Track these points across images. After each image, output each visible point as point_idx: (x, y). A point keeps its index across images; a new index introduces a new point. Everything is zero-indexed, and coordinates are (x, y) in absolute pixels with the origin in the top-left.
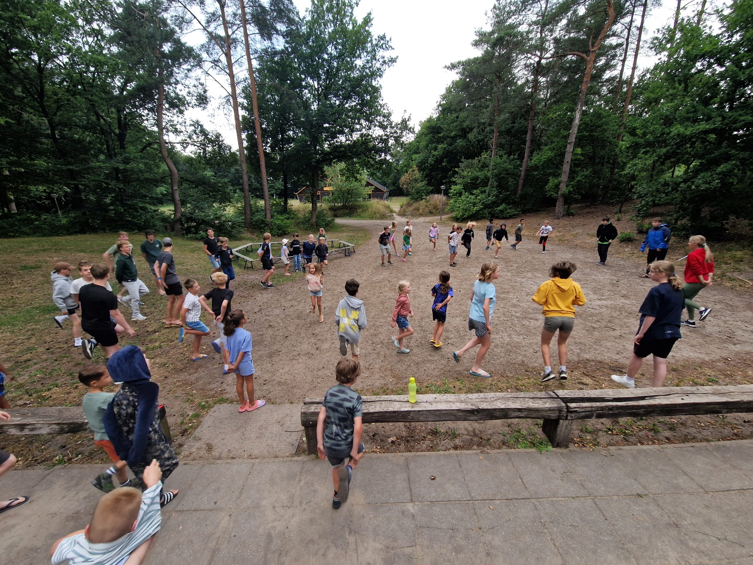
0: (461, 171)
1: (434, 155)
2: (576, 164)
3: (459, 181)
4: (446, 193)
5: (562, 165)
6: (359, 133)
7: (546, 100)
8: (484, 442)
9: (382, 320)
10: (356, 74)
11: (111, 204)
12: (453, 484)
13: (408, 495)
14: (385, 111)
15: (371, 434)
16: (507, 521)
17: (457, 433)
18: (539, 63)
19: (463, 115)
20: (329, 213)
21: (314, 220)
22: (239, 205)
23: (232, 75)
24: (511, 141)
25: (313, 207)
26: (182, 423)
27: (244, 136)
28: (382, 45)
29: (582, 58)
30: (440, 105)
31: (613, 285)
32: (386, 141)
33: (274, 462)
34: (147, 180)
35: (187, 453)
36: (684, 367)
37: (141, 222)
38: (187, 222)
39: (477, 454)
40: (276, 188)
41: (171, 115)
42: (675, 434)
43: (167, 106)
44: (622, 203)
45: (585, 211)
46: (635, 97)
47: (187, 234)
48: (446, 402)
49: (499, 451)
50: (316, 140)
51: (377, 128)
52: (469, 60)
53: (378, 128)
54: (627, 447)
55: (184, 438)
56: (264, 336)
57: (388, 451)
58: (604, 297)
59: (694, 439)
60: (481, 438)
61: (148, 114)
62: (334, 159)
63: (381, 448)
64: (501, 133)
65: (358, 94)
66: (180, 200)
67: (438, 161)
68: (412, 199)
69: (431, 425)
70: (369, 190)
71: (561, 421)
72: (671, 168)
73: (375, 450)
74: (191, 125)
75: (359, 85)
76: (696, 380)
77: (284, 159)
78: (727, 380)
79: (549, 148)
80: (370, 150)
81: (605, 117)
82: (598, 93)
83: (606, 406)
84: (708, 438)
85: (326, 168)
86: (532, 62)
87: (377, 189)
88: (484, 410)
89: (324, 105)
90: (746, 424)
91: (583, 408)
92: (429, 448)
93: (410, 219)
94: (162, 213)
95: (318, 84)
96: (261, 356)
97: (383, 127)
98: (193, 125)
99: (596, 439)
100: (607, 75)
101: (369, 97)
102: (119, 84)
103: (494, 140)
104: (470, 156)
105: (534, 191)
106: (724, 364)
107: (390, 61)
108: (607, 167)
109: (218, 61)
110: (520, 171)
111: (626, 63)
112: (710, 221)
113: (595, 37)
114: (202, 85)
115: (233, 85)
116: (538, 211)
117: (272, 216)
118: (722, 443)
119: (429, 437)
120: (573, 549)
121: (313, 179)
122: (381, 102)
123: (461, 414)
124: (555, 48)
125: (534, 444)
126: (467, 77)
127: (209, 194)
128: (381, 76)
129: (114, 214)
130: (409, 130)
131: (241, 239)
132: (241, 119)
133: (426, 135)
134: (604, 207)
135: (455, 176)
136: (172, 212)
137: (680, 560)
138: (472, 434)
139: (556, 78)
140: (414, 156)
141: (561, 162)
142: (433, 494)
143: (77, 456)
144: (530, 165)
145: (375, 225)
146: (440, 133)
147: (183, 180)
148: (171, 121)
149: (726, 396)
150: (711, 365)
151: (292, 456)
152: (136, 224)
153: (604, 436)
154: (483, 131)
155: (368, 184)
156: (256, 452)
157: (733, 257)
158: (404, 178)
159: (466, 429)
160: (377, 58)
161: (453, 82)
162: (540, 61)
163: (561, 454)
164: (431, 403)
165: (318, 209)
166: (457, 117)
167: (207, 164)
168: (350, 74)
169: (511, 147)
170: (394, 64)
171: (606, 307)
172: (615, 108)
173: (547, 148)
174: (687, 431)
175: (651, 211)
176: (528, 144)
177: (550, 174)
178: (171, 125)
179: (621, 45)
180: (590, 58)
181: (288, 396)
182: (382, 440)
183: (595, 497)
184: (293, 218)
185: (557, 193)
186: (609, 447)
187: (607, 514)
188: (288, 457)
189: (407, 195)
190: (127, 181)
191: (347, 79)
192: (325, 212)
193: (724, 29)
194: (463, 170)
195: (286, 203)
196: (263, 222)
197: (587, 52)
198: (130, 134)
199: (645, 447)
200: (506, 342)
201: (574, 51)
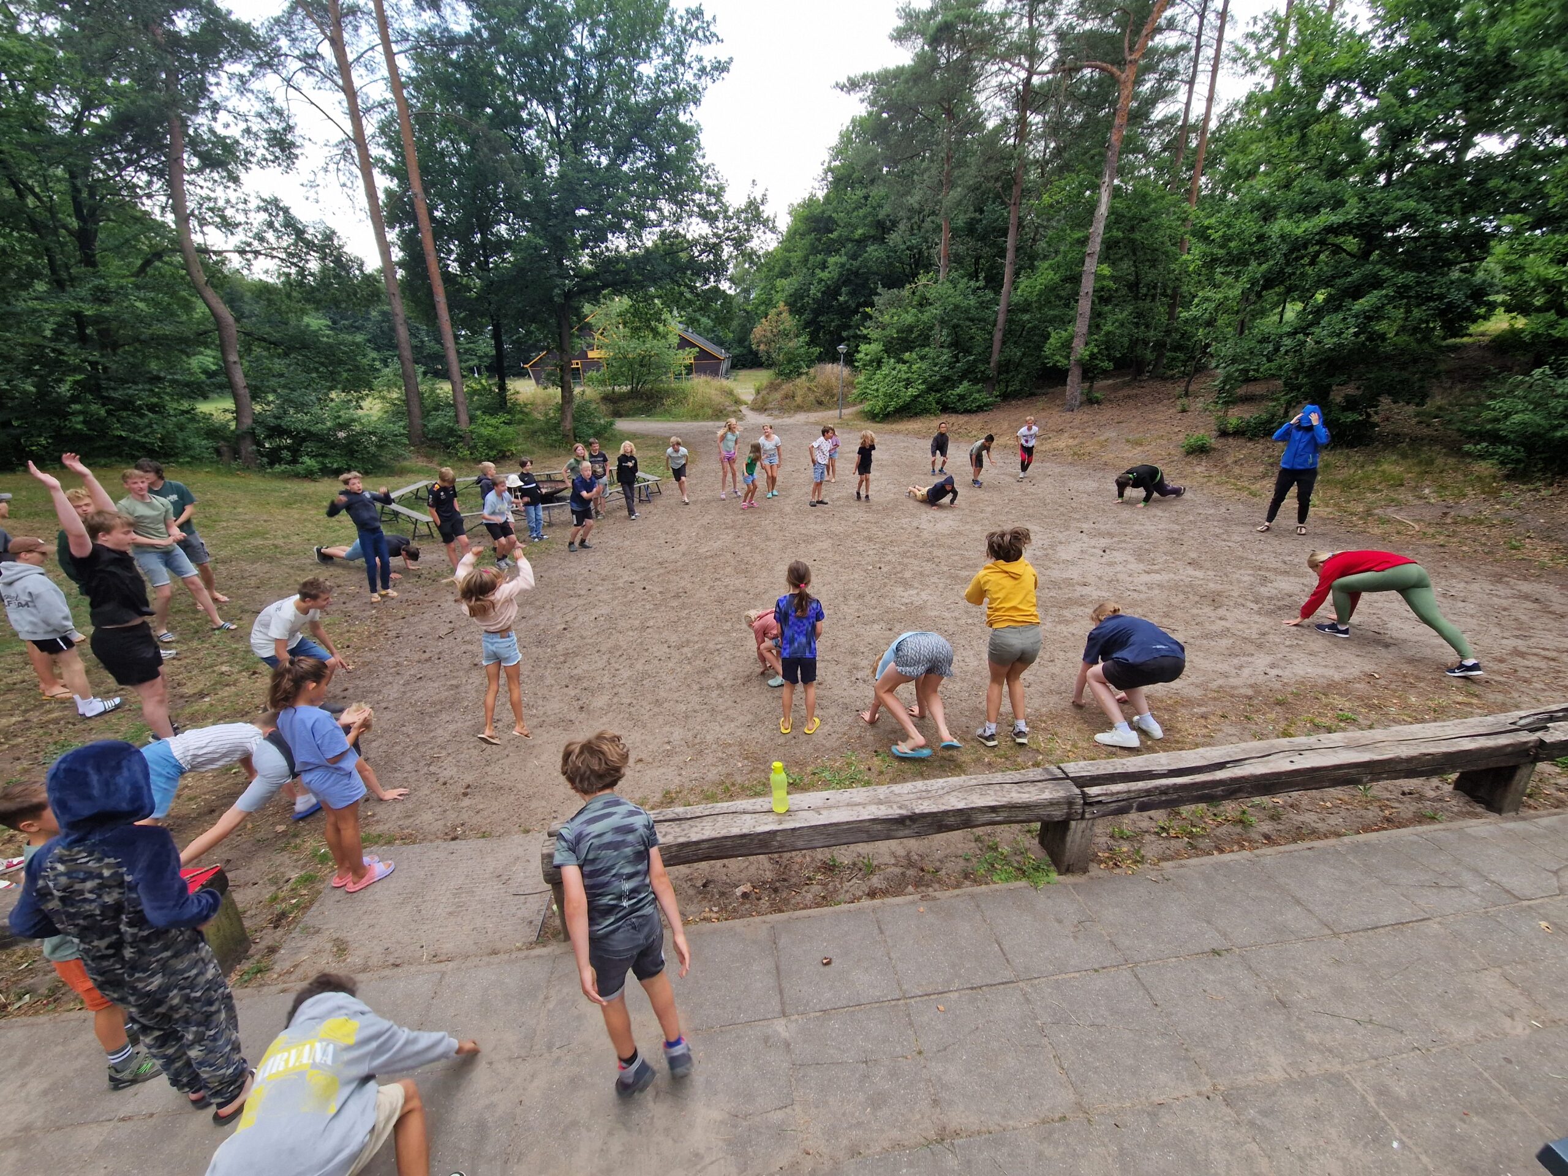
0: (877, 314)
1: (820, 280)
2: (1103, 297)
3: (874, 334)
4: (849, 360)
5: (1077, 301)
6: (656, 230)
7: (1042, 164)
8: (928, 877)
9: (721, 639)
10: (642, 97)
11: (75, 399)
12: (866, 970)
13: (775, 1003)
14: (710, 182)
15: (699, 883)
16: (972, 1032)
17: (875, 863)
18: (1027, 82)
19: (877, 191)
20: (603, 407)
21: (568, 424)
22: (395, 395)
23: (350, 92)
24: (975, 250)
25: (563, 397)
26: (274, 899)
27: (392, 235)
28: (696, 32)
29: (1112, 75)
30: (830, 169)
31: (1174, 541)
32: (715, 248)
33: (489, 964)
34: (159, 341)
35: (287, 965)
36: (1296, 695)
37: (154, 440)
38: (269, 437)
39: (913, 903)
40: (480, 353)
41: (209, 184)
42: (1280, 827)
43: (196, 162)
44: (1189, 376)
45: (1121, 394)
46: (1211, 162)
47: (271, 464)
48: (848, 805)
49: (957, 891)
50: (561, 247)
51: (695, 220)
52: (887, 71)
53: (699, 220)
54: (1194, 861)
55: (280, 932)
56: (463, 689)
57: (734, 914)
58: (1156, 567)
59: (1314, 834)
60: (922, 870)
61: (149, 183)
62: (604, 287)
63: (721, 910)
64: (955, 232)
65: (648, 142)
66: (248, 386)
67: (832, 292)
68: (780, 374)
69: (822, 855)
70: (687, 357)
71: (1073, 823)
72: (1276, 305)
73: (708, 915)
74: (259, 209)
75: (650, 121)
76: (1317, 720)
77: (490, 287)
78: (1373, 715)
79: (1051, 266)
80: (683, 269)
81: (1155, 201)
82: (1143, 149)
83: (1156, 788)
84: (1338, 829)
85: (587, 308)
86: (1014, 80)
87: (703, 355)
88: (923, 816)
89: (576, 166)
90: (1405, 799)
91: (1112, 794)
92: (819, 899)
93: (777, 417)
94: (207, 417)
95: (558, 117)
96: (456, 733)
97: (707, 216)
98: (266, 210)
99: (1138, 851)
100: (1160, 112)
101: (673, 149)
102: (69, 110)
103: (942, 247)
104: (894, 281)
105: (1024, 354)
106: (1367, 687)
107: (716, 69)
108: (1162, 305)
109: (316, 56)
110: (996, 313)
111: (1196, 87)
112: (1344, 409)
113: (1136, 32)
114: (279, 113)
115: (355, 115)
116: (1032, 394)
117: (472, 419)
118: (1363, 837)
119: (819, 877)
120: (1096, 1070)
121: (560, 335)
122: (700, 162)
123: (879, 827)
124: (1059, 51)
125: (1024, 872)
126: (883, 109)
127: (317, 370)
128: (697, 102)
129: (84, 422)
130: (765, 223)
131: (402, 472)
132: (382, 196)
133: (803, 235)
134: (1157, 384)
135: (867, 324)
136: (229, 416)
137: (1289, 1070)
138: (905, 862)
139: (1061, 116)
140: (780, 283)
141: (1074, 296)
142: (828, 995)
143: (20, 999)
144: (1015, 299)
145: (703, 433)
146: (831, 232)
147: (250, 339)
148: (209, 199)
149: (1369, 750)
150: (1342, 688)
151: (530, 946)
152: (142, 446)
153: (1152, 842)
154: (919, 228)
155: (684, 343)
156: (448, 947)
157: (1385, 477)
158: (760, 330)
159: (893, 854)
160: (687, 59)
161: (853, 121)
162: (1029, 79)
163: (1075, 886)
164: (817, 811)
165: (577, 401)
166: (866, 198)
167: (308, 301)
168: (629, 98)
169: (977, 263)
170: (724, 75)
171: (1160, 586)
172: (1176, 182)
173: (1046, 264)
174: (1300, 818)
175: (1241, 391)
176: (1010, 255)
177: (1051, 321)
178: (210, 209)
179: (1185, 48)
180: (1126, 75)
181: (519, 817)
182: (722, 894)
183: (1136, 964)
184: (521, 422)
185: (1068, 357)
186: (1163, 864)
187: (1157, 996)
188: (520, 949)
189: (769, 366)
190: (108, 341)
191: (622, 107)
192: (593, 406)
193: (1377, 22)
194: (881, 312)
195: (502, 388)
196: (451, 432)
197: (1121, 63)
198: (105, 230)
199: (1226, 857)
200: (971, 669)
201: (1095, 59)
